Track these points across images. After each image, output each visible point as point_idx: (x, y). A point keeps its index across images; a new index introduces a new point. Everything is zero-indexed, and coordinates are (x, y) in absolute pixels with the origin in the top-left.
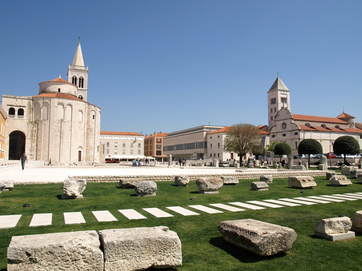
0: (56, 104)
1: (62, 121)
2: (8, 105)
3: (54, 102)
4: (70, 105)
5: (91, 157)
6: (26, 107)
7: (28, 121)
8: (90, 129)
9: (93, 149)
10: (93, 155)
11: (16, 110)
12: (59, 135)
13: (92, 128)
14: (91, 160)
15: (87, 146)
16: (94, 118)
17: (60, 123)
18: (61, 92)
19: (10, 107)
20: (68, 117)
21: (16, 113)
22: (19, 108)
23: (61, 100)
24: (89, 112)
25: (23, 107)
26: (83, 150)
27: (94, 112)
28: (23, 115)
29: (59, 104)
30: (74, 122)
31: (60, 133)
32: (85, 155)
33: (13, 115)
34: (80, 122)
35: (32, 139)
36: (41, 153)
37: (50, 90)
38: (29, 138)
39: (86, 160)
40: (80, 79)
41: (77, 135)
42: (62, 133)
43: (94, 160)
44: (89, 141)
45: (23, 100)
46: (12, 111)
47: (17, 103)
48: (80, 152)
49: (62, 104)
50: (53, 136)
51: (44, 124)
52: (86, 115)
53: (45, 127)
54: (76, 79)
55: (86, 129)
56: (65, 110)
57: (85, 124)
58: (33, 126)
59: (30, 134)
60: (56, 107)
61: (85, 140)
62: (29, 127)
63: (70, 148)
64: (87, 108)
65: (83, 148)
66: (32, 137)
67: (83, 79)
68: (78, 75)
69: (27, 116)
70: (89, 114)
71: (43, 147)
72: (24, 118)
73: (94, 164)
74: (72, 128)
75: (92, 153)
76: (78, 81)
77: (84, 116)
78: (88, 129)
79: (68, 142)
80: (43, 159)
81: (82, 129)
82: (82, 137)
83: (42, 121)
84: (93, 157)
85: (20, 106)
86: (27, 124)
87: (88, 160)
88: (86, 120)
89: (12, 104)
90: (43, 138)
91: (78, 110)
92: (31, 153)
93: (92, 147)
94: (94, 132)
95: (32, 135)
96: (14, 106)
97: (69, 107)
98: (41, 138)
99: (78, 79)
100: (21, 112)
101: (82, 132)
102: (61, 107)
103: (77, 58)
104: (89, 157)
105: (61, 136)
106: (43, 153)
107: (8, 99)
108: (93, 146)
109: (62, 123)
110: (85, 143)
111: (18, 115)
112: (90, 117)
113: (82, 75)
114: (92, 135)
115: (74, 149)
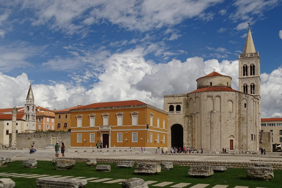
0: (205, 98)
1: (212, 112)
2: (168, 103)
3: (204, 96)
4: (219, 96)
5: (244, 145)
6: (182, 103)
7: (185, 115)
8: (242, 118)
9: (246, 138)
10: (246, 143)
11: (174, 107)
12: (210, 126)
13: (244, 117)
14: (244, 148)
15: (239, 135)
16: (245, 107)
17: (210, 114)
18: (213, 85)
19: (170, 105)
20: (217, 108)
21: (175, 109)
22: (176, 105)
23: (210, 93)
24: (240, 101)
25: (180, 103)
26: (235, 139)
27: (245, 100)
28: (180, 110)
29: (208, 96)
30: (223, 113)
31: (210, 124)
32: (237, 144)
33: (172, 111)
34: (230, 112)
35: (188, 130)
36: (195, 142)
37: (203, 85)
38: (186, 129)
39: (239, 148)
40: (251, 66)
41: (227, 125)
42: (212, 123)
43: (247, 149)
44: (241, 130)
45: (179, 97)
46: (171, 108)
47: (175, 101)
48: (232, 141)
49: (211, 97)
50: (204, 127)
51: (197, 116)
52: (237, 104)
53: (197, 120)
54: (247, 67)
55: (237, 118)
56: (214, 102)
57: (236, 114)
58: (189, 119)
59: (186, 126)
60: (205, 100)
61: (237, 129)
62: (186, 120)
63: (220, 137)
64: (238, 98)
65: (235, 137)
66: (188, 128)
67: (254, 66)
68: (249, 63)
69: (184, 111)
70: (241, 103)
71: (197, 137)
72: (181, 113)
73: (248, 153)
74: (222, 118)
75: (244, 141)
76: (249, 69)
77: (234, 105)
78: (239, 118)
79: (219, 132)
80: (197, 147)
81: (233, 118)
82: (233, 126)
83: (195, 114)
84: (246, 145)
85: (177, 103)
86: (184, 117)
87: (241, 148)
88: (238, 109)
89: (172, 102)
90: (196, 129)
91: (227, 101)
92: (188, 143)
93: (245, 136)
94: (246, 121)
95: (188, 127)
96: (173, 103)
97: (218, 99)
98: (195, 129)
99: (249, 67)
100: (178, 108)
101: (234, 121)
102: (210, 99)
103: (247, 46)
104: (242, 146)
105: (212, 126)
106: (197, 142)
107: (168, 98)
108: (245, 134)
109: (212, 114)
110: (237, 132)
111: (176, 111)
112: (241, 105)
113: (253, 62)
114: (245, 123)
115: (224, 138)
